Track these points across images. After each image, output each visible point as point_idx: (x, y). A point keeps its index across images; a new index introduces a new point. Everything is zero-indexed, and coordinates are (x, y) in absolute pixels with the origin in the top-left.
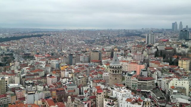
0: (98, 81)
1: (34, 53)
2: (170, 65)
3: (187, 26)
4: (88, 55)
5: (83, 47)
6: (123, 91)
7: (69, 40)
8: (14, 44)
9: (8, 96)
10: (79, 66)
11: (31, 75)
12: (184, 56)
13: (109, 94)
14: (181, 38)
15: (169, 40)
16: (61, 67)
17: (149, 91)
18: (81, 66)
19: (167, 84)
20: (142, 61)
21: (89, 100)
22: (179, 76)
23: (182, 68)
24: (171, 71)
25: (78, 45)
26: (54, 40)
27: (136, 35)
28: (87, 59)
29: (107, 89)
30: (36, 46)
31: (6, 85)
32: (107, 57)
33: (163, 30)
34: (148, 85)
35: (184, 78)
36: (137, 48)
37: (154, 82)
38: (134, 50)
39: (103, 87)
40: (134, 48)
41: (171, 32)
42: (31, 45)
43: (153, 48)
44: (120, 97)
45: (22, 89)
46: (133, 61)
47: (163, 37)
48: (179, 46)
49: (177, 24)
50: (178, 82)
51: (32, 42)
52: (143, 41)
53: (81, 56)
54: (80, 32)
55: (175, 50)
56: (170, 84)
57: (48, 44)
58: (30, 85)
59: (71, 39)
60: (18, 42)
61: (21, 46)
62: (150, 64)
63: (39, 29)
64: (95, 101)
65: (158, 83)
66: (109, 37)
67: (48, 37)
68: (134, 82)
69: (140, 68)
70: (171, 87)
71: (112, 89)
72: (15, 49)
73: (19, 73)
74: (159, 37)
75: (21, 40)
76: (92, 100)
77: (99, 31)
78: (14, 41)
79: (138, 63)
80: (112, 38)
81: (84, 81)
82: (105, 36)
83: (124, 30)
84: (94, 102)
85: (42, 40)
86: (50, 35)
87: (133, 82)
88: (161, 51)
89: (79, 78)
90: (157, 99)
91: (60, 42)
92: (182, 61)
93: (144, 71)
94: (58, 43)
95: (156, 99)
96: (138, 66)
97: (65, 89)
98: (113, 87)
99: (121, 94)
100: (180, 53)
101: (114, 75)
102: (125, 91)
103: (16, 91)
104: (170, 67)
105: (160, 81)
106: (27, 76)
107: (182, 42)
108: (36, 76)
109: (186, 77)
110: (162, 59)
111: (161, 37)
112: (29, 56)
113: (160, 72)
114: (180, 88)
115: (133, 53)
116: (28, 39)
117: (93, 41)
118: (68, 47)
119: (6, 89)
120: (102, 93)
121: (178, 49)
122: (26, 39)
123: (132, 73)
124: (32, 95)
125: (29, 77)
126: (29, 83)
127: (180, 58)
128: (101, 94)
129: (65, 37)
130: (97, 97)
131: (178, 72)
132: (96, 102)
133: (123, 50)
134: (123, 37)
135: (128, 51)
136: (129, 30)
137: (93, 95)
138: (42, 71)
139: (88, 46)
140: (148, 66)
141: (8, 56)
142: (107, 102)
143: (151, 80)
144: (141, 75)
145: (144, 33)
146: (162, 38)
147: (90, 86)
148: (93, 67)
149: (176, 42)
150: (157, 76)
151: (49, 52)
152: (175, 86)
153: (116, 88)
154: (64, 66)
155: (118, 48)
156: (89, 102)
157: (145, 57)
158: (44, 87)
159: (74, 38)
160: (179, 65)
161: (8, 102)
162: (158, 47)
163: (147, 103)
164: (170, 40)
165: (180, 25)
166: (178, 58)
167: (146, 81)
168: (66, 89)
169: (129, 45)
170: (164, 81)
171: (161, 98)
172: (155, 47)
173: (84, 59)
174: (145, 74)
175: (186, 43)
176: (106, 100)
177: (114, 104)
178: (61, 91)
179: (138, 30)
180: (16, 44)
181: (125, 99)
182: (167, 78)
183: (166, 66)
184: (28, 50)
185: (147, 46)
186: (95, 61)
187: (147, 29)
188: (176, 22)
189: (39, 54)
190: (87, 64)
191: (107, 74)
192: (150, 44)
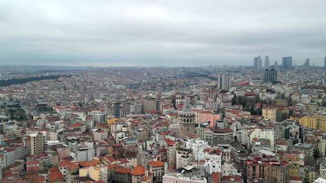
0: (166, 133)
1: (52, 103)
2: (251, 114)
3: (276, 62)
4: (140, 104)
5: (124, 94)
6: (197, 142)
7: (101, 83)
8: (18, 91)
9: (49, 155)
10: (134, 118)
11: (70, 131)
12: (269, 104)
13: (182, 147)
14: (266, 80)
15: (249, 83)
16: (108, 120)
17: (227, 145)
18: (137, 118)
19: (248, 135)
20: (216, 110)
21: (158, 153)
22: (262, 127)
23: (267, 118)
24: (253, 121)
25: (116, 92)
26: (78, 84)
27: (202, 76)
28: (139, 110)
29: (179, 141)
30: (52, 92)
31: (44, 142)
32: (169, 106)
33: (241, 67)
34: (225, 138)
35: (268, 129)
36: (208, 94)
37: (232, 134)
38: (203, 97)
39: (173, 138)
40: (204, 93)
41: (253, 71)
42: (45, 91)
43: (228, 93)
44: (195, 149)
45: (65, 147)
46: (205, 110)
47: (241, 78)
48: (264, 90)
49: (262, 59)
50: (261, 133)
51: (46, 88)
52: (213, 84)
53: (131, 106)
54: (115, 71)
55: (258, 96)
56: (252, 136)
57: (71, 90)
58: (74, 142)
59: (103, 82)
60: (25, 87)
61: (30, 94)
62: (227, 113)
63: (48, 66)
64: (165, 154)
65: (238, 135)
66: (161, 79)
67: (68, 78)
68: (209, 135)
69: (214, 119)
70: (253, 139)
71: (185, 140)
72: (22, 97)
73: (52, 129)
74: (235, 79)
75: (28, 84)
76: (162, 153)
77: (144, 69)
78: (17, 86)
79: (211, 113)
80: (166, 80)
81: (145, 134)
82: (155, 78)
83: (183, 68)
84: (165, 156)
85: (61, 84)
86: (70, 76)
87: (207, 135)
88: (240, 97)
89: (139, 131)
90: (238, 153)
91: (88, 87)
92: (267, 110)
93: (219, 122)
94: (85, 89)
95: (236, 153)
96: (212, 116)
97: (123, 145)
98: (186, 139)
99: (197, 145)
100: (265, 100)
101: (186, 124)
102: (200, 142)
103: (58, 149)
104: (251, 117)
105: (240, 133)
106: (65, 131)
107: (268, 86)
108: (77, 132)
109: (271, 128)
110: (241, 108)
111: (238, 79)
112: (45, 108)
113: (239, 124)
114: (264, 139)
115: (203, 100)
116: (39, 82)
117: (137, 85)
118: (102, 95)
119: (44, 147)
120: (174, 145)
121: (262, 95)
122: (35, 83)
123: (205, 124)
124: (84, 152)
125: (67, 133)
126: (74, 139)
127: (265, 106)
128: (172, 146)
129: (94, 79)
130: (168, 150)
131: (261, 122)
132: (167, 156)
133: (188, 97)
134: (182, 78)
135: (196, 98)
136: (190, 69)
137: (161, 148)
138: (82, 125)
139: (131, 92)
140: (224, 116)
141: (13, 108)
142: (181, 155)
143: (229, 132)
144: (216, 127)
145: (213, 72)
146: (240, 80)
147: (155, 140)
148: (153, 119)
149: (259, 85)
150: (235, 128)
151: (74, 102)
152: (257, 137)
153: (190, 139)
154: (111, 118)
155: (181, 94)
156: (159, 155)
157: (219, 106)
158: (95, 144)
159: (107, 81)
160: (263, 115)
161: (49, 163)
162: (235, 92)
163: (227, 154)
164: (251, 84)
165: (265, 60)
166: (261, 106)
167: (224, 133)
168: (125, 144)
169: (196, 91)
170: (244, 132)
171: (242, 152)
172: (231, 92)
173: (136, 109)
174: (221, 125)
175: (273, 87)
176: (179, 153)
177: (189, 157)
178: (119, 147)
179: (203, 69)
180: (22, 91)
181: (201, 150)
182: (248, 129)
183: (246, 115)
184: (42, 98)
185: (220, 90)
186: (152, 112)
187: (218, 66)
188: (259, 57)
189: (59, 104)
190: (143, 115)
191: (174, 126)
192: (223, 88)
